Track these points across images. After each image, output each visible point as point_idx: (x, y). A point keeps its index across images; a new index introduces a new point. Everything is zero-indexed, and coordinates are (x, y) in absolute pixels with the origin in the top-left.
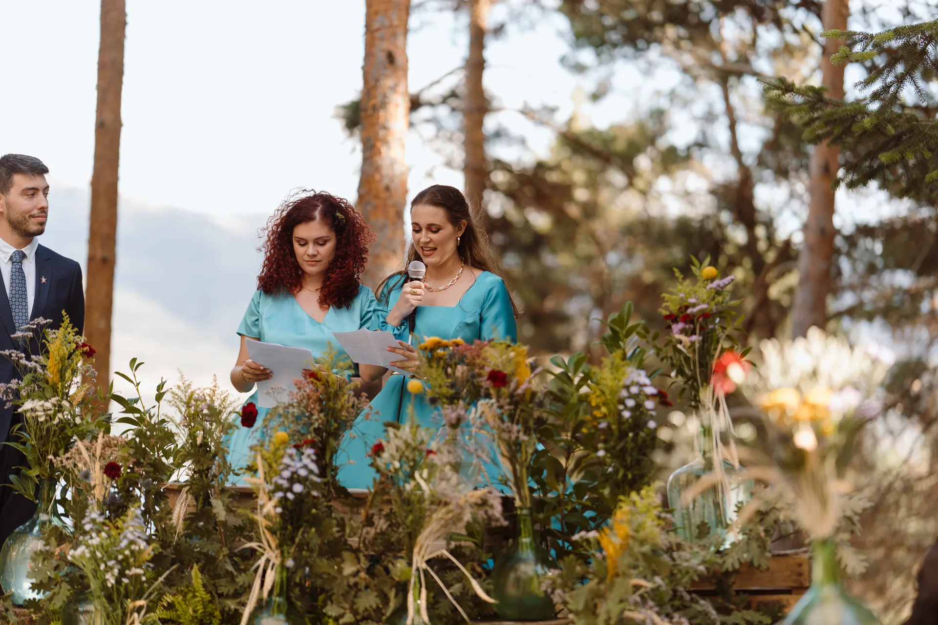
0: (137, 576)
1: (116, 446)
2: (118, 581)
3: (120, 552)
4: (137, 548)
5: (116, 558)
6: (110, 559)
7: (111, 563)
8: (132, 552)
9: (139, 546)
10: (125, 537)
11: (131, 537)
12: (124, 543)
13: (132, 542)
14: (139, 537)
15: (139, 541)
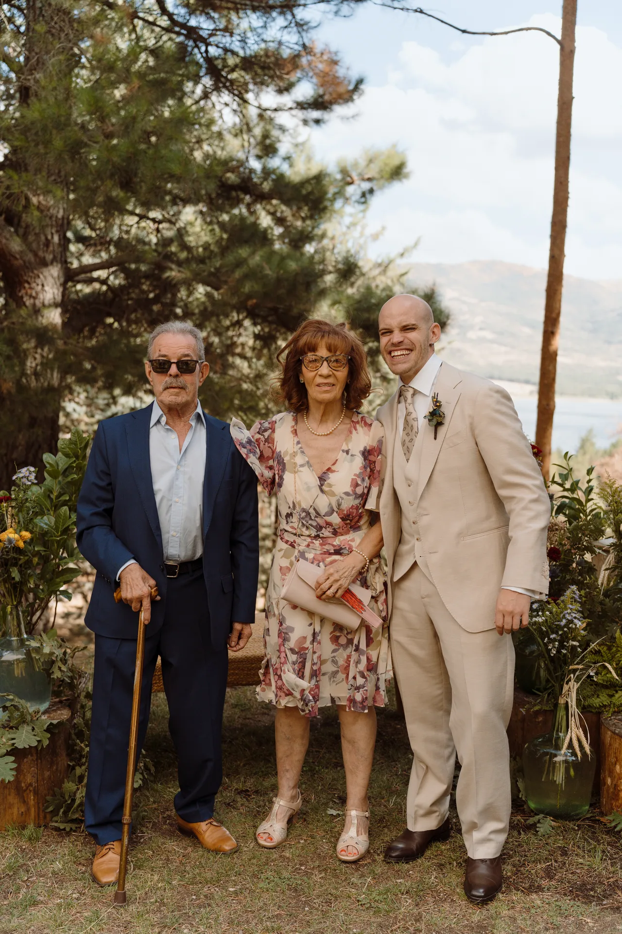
0: (574, 647)
1: (557, 530)
2: (559, 651)
3: (561, 628)
4: (574, 626)
5: (557, 633)
6: (553, 633)
7: (553, 636)
8: (569, 628)
9: (576, 625)
10: (564, 617)
11: (570, 618)
12: (564, 622)
13: (571, 622)
14: (575, 618)
15: (576, 621)
